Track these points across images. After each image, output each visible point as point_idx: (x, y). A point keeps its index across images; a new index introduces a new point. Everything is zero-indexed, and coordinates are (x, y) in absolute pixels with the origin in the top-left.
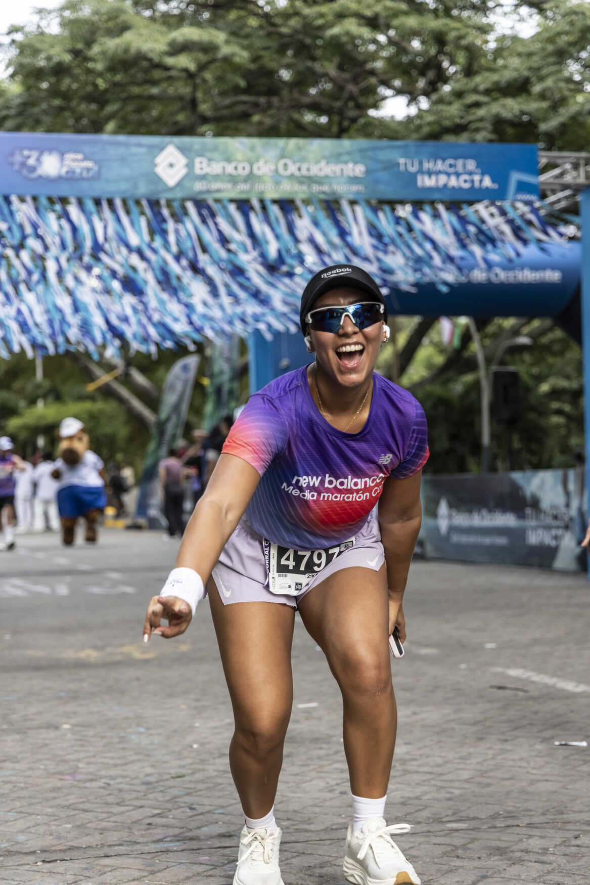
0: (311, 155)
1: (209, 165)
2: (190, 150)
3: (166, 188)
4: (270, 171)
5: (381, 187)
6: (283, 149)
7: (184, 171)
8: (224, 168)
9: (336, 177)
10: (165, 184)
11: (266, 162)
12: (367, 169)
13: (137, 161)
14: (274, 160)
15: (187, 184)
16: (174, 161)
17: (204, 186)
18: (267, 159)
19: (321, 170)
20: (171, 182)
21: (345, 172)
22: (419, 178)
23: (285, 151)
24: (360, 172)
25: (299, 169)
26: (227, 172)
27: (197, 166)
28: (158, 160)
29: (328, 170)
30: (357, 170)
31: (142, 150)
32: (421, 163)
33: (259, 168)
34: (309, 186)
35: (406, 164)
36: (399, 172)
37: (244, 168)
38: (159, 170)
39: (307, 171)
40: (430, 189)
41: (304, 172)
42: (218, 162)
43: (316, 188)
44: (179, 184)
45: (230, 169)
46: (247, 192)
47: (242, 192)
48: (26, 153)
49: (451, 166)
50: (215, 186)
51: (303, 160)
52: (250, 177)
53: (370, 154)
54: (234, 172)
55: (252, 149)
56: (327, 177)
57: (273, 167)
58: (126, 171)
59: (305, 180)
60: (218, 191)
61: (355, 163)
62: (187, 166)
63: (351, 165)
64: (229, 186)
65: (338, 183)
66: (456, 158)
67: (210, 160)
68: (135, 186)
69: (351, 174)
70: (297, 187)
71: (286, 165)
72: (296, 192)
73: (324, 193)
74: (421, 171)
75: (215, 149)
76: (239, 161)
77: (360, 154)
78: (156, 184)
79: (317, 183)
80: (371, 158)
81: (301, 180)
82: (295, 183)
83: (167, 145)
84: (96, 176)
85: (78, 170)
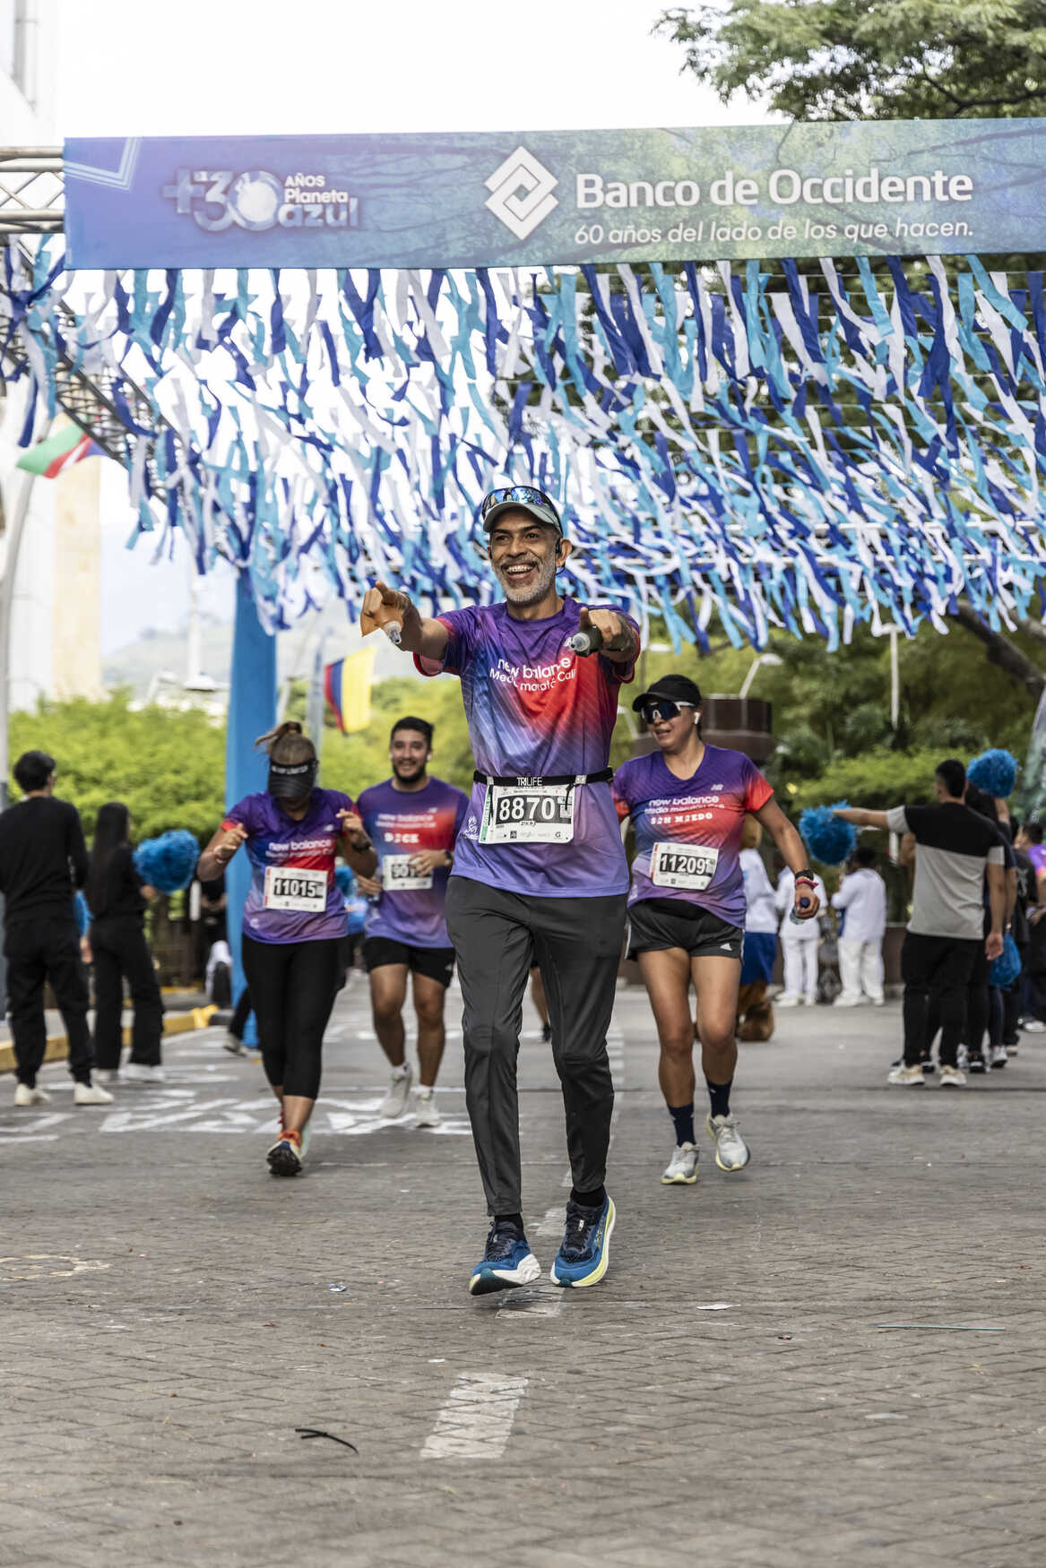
0: (843, 160)
1: (605, 191)
2: (565, 157)
3: (511, 241)
4: (747, 197)
5: (1016, 225)
6: (779, 146)
7: (552, 202)
8: (641, 191)
9: (905, 202)
10: (510, 232)
11: (735, 182)
12: (975, 184)
13: (445, 186)
14: (759, 172)
15: (554, 231)
16: (529, 184)
17: (596, 233)
18: (742, 170)
19: (867, 192)
20: (522, 231)
21: (927, 196)
23: (781, 153)
24: (960, 193)
25: (818, 190)
26: (650, 203)
27: (582, 190)
28: (491, 183)
29: (886, 188)
30: (953, 188)
31: (460, 160)
33: (722, 188)
34: (840, 231)
37: (687, 193)
38: (494, 204)
39: (834, 195)
41: (828, 196)
42: (627, 182)
43: (856, 233)
44: (539, 233)
45: (655, 195)
46: (695, 246)
47: (684, 245)
48: (203, 177)
50: (620, 236)
51: (823, 169)
52: (703, 213)
53: (986, 148)
54: (664, 203)
55: (707, 149)
56: (881, 204)
57: (755, 190)
58: (423, 210)
59: (832, 214)
60: (629, 245)
61: (950, 172)
62: (554, 192)
63: (939, 178)
64: (656, 231)
65: (906, 220)
67: (608, 178)
68: (440, 242)
69: (941, 197)
70: (811, 232)
71: (784, 181)
72: (810, 243)
73: (874, 241)
76: (678, 180)
77: (961, 151)
78: (489, 234)
79: (857, 220)
80: (986, 159)
81: (822, 214)
82: (808, 221)
83: (516, 148)
84: (354, 222)
85: (316, 211)
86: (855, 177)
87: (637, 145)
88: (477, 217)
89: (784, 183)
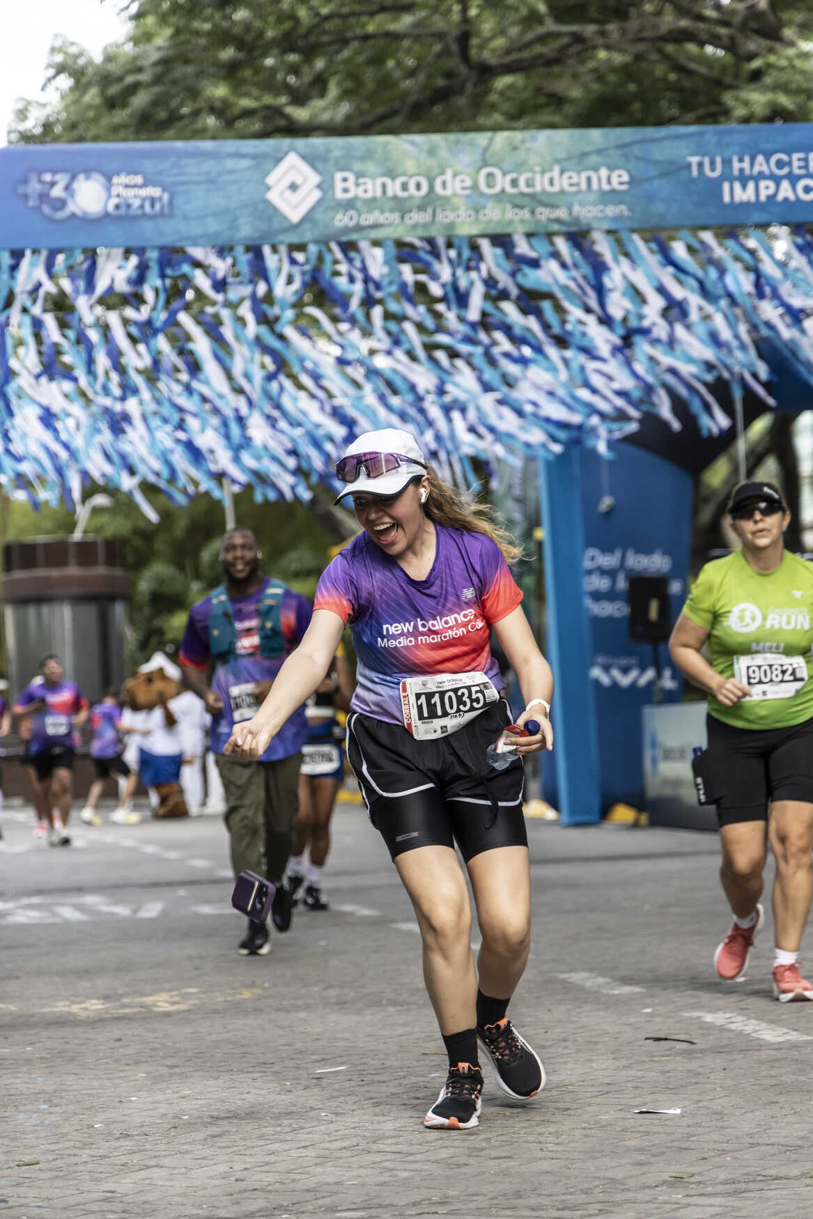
0: (533, 159)
1: (357, 185)
2: (325, 160)
3: (286, 224)
4: (464, 188)
5: (659, 207)
6: (485, 150)
7: (317, 195)
8: (384, 186)
9: (579, 192)
10: (285, 218)
11: (455, 175)
12: (631, 177)
13: (235, 182)
14: (470, 170)
15: (319, 216)
16: (298, 179)
17: (351, 219)
18: (458, 168)
19: (551, 182)
20: (295, 216)
21: (595, 186)
22: (726, 186)
23: (488, 155)
24: (621, 183)
25: (514, 183)
26: (390, 193)
27: (339, 185)
28: (270, 180)
29: (565, 182)
30: (615, 180)
31: (245, 163)
32: (727, 162)
33: (444, 184)
34: (533, 212)
35: (700, 165)
36: (693, 180)
37: (418, 186)
38: (273, 196)
39: (528, 185)
40: (745, 205)
41: (523, 187)
42: (373, 178)
43: (544, 214)
44: (308, 218)
45: (394, 188)
46: (425, 226)
47: (415, 226)
48: (48, 177)
49: (780, 164)
50: (368, 219)
51: (520, 167)
52: (430, 201)
53: (637, 150)
54: (401, 194)
55: (432, 152)
56: (562, 192)
57: (468, 183)
58: (218, 201)
59: (527, 200)
60: (375, 226)
61: (611, 168)
62: (319, 186)
63: (604, 172)
64: (395, 217)
65: (582, 204)
66: (789, 153)
67: (359, 175)
68: (233, 224)
69: (606, 187)
70: (510, 214)
71: (490, 176)
72: (511, 222)
73: (558, 221)
74: (727, 176)
75: (368, 155)
76: (411, 176)
77: (619, 152)
78: (270, 219)
79: (546, 205)
80: (638, 158)
81: (519, 201)
82: (509, 207)
83: (287, 153)
84: (166, 211)
85: (137, 203)
86: (543, 172)
87: (380, 150)
88: (261, 206)
89: (490, 179)
